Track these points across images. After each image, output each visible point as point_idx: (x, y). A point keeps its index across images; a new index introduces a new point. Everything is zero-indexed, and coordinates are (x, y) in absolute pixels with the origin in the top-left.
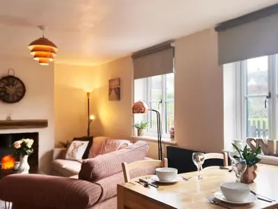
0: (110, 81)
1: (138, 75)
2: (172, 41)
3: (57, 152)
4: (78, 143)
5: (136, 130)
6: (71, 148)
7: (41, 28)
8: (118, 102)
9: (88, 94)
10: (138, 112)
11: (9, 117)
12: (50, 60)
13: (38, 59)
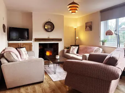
0: (86, 23)
4: (74, 47)
5: (101, 43)
6: (71, 49)
8: (91, 31)
9: (75, 29)
10: (109, 35)
11: (49, 37)
12: (76, 11)
13: (71, 11)
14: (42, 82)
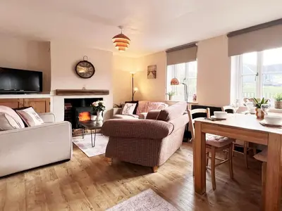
0: (148, 67)
1: (169, 63)
2: (197, 42)
3: (116, 110)
4: (129, 104)
5: (168, 96)
6: (125, 108)
7: (120, 27)
8: (155, 80)
9: (133, 75)
11: (84, 88)
12: (126, 48)
13: (118, 48)
14: (68, 160)
